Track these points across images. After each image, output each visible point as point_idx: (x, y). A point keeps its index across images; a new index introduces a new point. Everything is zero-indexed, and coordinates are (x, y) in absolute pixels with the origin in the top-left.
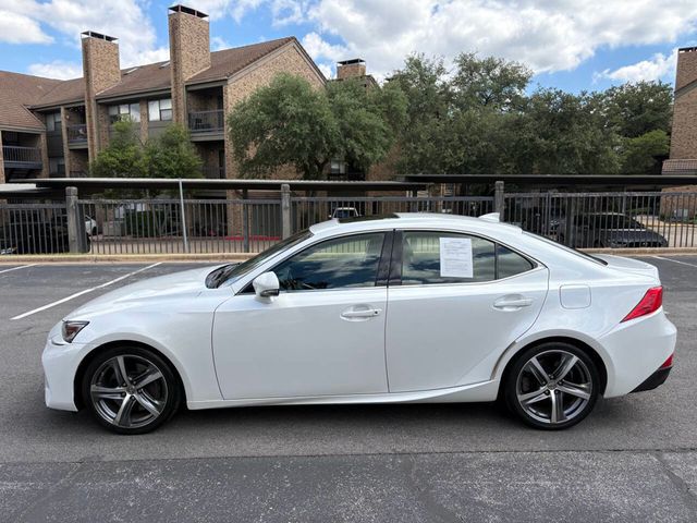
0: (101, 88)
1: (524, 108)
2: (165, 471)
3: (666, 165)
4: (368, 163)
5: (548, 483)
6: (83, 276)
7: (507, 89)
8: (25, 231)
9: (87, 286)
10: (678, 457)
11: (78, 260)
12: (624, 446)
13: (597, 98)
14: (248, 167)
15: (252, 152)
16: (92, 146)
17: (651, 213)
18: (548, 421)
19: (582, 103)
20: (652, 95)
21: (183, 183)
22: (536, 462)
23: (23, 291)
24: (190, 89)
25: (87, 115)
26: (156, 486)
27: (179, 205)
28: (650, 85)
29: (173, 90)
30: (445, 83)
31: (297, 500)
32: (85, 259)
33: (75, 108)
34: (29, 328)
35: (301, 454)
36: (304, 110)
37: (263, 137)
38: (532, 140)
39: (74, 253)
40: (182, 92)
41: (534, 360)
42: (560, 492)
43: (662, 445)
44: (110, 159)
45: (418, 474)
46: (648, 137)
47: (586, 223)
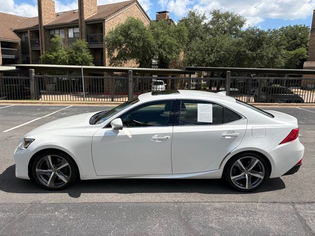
0: (46, 22)
1: (241, 36)
2: (69, 209)
3: (306, 64)
4: (169, 60)
5: (243, 218)
6: (37, 111)
7: (234, 27)
8: (11, 89)
9: (38, 116)
10: (302, 206)
11: (35, 103)
12: (278, 201)
13: (275, 32)
14: (113, 61)
15: (116, 54)
16: (42, 49)
17: (297, 86)
18: (244, 188)
19: (268, 34)
20: (300, 31)
21: (83, 68)
22: (238, 207)
23: (9, 118)
24: (87, 23)
25: (40, 34)
26: (65, 216)
27: (82, 79)
28: (300, 26)
29: (79, 24)
30: (206, 23)
31: (129, 224)
32: (38, 103)
33: (34, 31)
34: (11, 137)
35: (131, 201)
36: (140, 35)
37: (121, 47)
38: (245, 52)
39: (33, 100)
40: (84, 24)
41: (239, 161)
42: (248, 223)
43: (295, 200)
44: (50, 56)
45: (184, 213)
46: (297, 51)
47: (267, 91)
